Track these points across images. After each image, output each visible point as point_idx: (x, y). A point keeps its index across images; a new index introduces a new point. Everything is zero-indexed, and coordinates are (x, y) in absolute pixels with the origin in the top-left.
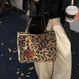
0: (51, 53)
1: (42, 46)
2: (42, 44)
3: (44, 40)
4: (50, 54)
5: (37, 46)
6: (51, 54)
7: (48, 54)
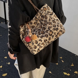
0: (56, 25)
1: (43, 25)
2: (42, 23)
3: (42, 18)
4: (55, 27)
5: (40, 28)
6: (57, 27)
7: (54, 28)
